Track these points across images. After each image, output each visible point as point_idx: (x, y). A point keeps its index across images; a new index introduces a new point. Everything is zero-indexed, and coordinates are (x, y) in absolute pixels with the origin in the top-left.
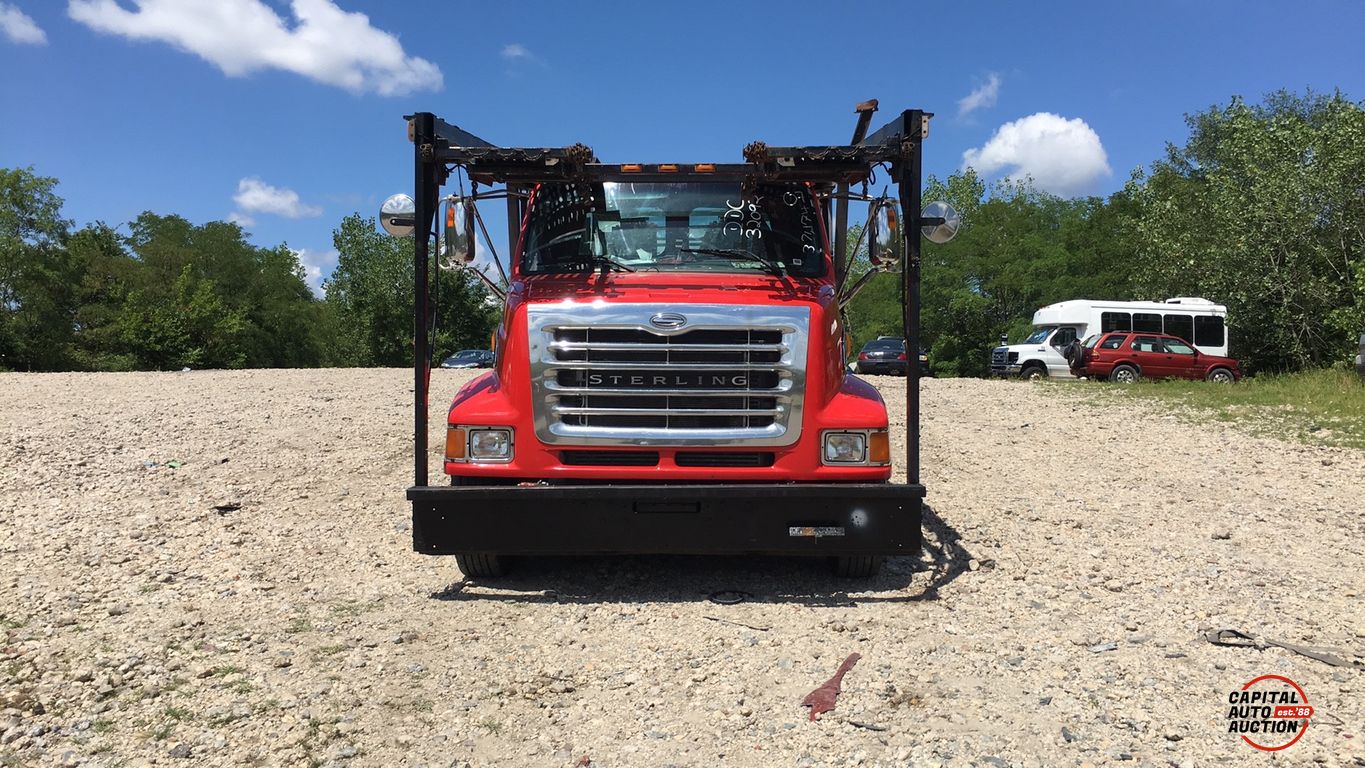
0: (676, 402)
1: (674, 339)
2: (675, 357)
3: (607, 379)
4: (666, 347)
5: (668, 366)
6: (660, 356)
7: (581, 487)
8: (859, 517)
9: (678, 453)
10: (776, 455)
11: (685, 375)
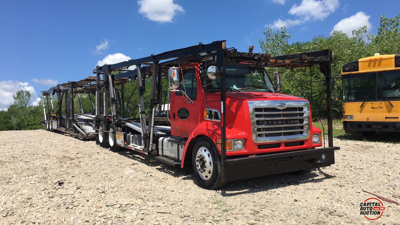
0: (285, 128)
1: (283, 110)
2: (284, 115)
3: (268, 122)
4: (281, 113)
5: (282, 118)
6: (279, 115)
7: (269, 155)
8: (323, 157)
9: (285, 143)
10: (305, 142)
11: (286, 120)
